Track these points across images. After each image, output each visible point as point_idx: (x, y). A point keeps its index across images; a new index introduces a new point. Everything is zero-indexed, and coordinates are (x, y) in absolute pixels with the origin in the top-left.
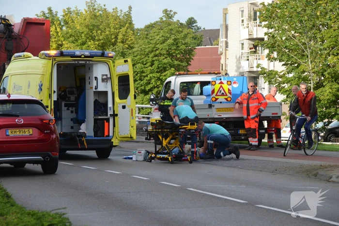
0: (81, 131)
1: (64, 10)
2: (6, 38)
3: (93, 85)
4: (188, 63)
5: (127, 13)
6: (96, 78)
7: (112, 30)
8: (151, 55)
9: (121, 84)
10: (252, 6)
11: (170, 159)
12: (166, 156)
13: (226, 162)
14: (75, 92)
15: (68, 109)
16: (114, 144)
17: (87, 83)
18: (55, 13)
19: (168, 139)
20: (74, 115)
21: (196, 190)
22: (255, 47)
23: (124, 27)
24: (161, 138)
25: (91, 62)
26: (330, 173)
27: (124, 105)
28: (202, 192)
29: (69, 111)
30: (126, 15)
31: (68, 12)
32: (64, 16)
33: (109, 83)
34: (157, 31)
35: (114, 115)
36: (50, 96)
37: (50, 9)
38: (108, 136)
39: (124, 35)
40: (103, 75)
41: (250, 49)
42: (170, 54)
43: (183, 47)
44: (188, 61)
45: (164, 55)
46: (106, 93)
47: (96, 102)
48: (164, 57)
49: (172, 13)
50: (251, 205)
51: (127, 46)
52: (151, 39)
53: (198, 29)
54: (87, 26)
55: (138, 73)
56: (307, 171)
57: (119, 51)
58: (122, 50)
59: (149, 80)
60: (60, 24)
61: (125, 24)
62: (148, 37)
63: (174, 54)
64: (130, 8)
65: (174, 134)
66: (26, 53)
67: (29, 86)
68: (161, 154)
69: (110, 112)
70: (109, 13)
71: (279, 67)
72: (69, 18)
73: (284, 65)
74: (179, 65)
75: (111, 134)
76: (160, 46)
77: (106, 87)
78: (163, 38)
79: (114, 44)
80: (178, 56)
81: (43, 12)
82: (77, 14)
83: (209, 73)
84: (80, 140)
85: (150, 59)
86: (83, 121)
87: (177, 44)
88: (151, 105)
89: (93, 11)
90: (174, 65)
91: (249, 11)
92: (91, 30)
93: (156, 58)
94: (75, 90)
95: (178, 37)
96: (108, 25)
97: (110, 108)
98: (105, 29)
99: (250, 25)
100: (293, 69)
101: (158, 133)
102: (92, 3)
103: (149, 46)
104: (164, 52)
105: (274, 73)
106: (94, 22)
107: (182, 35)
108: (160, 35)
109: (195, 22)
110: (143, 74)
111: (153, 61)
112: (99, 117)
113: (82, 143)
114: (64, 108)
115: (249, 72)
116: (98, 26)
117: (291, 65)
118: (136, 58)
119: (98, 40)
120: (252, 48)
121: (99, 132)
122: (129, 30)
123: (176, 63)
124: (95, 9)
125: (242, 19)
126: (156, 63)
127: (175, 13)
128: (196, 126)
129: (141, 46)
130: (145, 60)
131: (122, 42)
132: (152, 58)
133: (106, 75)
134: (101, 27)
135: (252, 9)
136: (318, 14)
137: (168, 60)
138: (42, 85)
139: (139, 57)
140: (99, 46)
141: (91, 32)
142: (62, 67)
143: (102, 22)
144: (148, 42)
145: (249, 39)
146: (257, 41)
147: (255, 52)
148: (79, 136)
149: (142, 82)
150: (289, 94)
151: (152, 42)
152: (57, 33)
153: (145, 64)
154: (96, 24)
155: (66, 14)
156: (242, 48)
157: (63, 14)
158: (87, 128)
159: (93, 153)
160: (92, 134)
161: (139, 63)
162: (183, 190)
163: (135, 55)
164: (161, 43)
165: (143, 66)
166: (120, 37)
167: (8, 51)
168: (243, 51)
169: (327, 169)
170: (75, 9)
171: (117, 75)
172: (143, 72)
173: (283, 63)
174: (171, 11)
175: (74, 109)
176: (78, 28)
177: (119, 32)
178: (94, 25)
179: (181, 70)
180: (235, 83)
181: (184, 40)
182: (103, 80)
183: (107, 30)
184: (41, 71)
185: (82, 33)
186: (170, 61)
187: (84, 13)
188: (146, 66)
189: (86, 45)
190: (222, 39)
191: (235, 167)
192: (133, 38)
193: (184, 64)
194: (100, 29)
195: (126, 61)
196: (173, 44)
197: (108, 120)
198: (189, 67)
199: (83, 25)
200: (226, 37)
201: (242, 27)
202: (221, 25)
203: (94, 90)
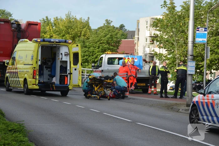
0: (53, 81)
1: (54, 18)
2: (17, 31)
3: (60, 57)
4: (117, 48)
5: (87, 21)
6: (62, 54)
7: (79, 29)
8: (98, 43)
9: (75, 57)
10: (152, 19)
11: (98, 98)
12: (96, 96)
13: (128, 100)
14: (51, 61)
15: (47, 70)
16: (70, 89)
17: (57, 56)
18: (49, 19)
19: (98, 87)
20: (50, 73)
21: (107, 114)
22: (153, 41)
23: (85, 28)
24: (94, 86)
25: (59, 45)
26: (179, 108)
27: (75, 68)
28: (110, 115)
29: (48, 71)
30: (86, 22)
31: (57, 19)
32: (54, 21)
33: (68, 57)
34: (102, 31)
35: (70, 74)
36: (37, 62)
37: (47, 17)
38: (67, 84)
39: (85, 32)
40: (65, 52)
41: (150, 42)
42: (108, 43)
43: (115, 39)
44: (118, 47)
45: (105, 43)
46: (66, 62)
47: (61, 66)
48: (105, 44)
49: (110, 21)
50: (134, 122)
51: (86, 38)
52: (99, 35)
53: (126, 30)
54: (66, 27)
55: (91, 52)
56: (168, 106)
57: (81, 40)
58: (83, 40)
59: (97, 56)
60: (52, 25)
61: (86, 26)
62: (97, 33)
63: (110, 43)
64: (89, 18)
65: (101, 84)
66: (25, 40)
67: (26, 56)
68: (94, 95)
69: (68, 72)
70: (78, 20)
71: (164, 52)
72: (56, 22)
73: (166, 51)
74: (113, 49)
75: (68, 83)
76: (103, 39)
77: (67, 59)
78: (105, 34)
79: (79, 37)
80: (112, 44)
81: (43, 19)
82: (61, 20)
83: (123, 54)
84: (52, 86)
85: (98, 45)
86: (54, 76)
87: (112, 38)
88: (92, 69)
89: (69, 19)
90: (110, 49)
91: (151, 22)
92: (68, 29)
93: (101, 44)
94: (51, 59)
95: (113, 34)
96: (77, 27)
97: (68, 69)
98: (75, 28)
99: (150, 29)
100: (171, 53)
101: (93, 84)
102: (69, 15)
103: (98, 38)
104: (105, 42)
105: (161, 55)
106: (69, 25)
107: (115, 33)
108: (103, 33)
109: (124, 26)
110: (94, 53)
111: (99, 46)
112: (63, 74)
113: (53, 87)
114: (45, 69)
115: (149, 54)
116: (71, 27)
117: (170, 50)
118: (90, 44)
119: (71, 34)
120: (151, 41)
121: (62, 82)
122: (87, 30)
123: (111, 47)
124: (70, 18)
125: (147, 26)
126: (101, 47)
127: (112, 22)
128: (112, 81)
129: (93, 38)
130: (95, 45)
131: (84, 36)
132: (99, 44)
133: (67, 52)
134: (73, 27)
135: (152, 21)
136: (181, 24)
137: (107, 46)
138: (33, 57)
139: (92, 44)
140: (71, 37)
141: (68, 30)
142: (44, 47)
143: (74, 25)
144: (97, 36)
145: (150, 37)
146: (153, 38)
147: (153, 43)
148: (51, 84)
149: (93, 57)
150: (168, 66)
151: (99, 36)
152: (50, 30)
153: (95, 48)
154: (70, 26)
155: (55, 20)
156: (146, 41)
157: (54, 20)
158: (56, 80)
159: (59, 93)
160: (59, 83)
161: (92, 47)
162: (101, 114)
163: (90, 43)
164: (104, 37)
165: (94, 48)
166: (83, 33)
167: (18, 38)
168: (147, 43)
169: (178, 105)
170: (60, 18)
171: (73, 53)
172: (94, 52)
173: (166, 49)
174: (109, 20)
175: (50, 70)
176: (61, 28)
177: (82, 30)
178: (69, 26)
179: (114, 51)
180: (136, 59)
181: (116, 36)
182: (65, 55)
183: (76, 29)
184: (33, 49)
185: (63, 30)
186: (108, 46)
187: (65, 19)
188: (95, 49)
189: (65, 37)
190: (136, 36)
191: (131, 103)
192: (89, 34)
193: (115, 48)
194: (72, 29)
195: (77, 46)
196: (110, 38)
197: (67, 76)
198: (118, 50)
199: (64, 26)
200: (138, 35)
201: (146, 30)
202: (136, 29)
203: (60, 60)
